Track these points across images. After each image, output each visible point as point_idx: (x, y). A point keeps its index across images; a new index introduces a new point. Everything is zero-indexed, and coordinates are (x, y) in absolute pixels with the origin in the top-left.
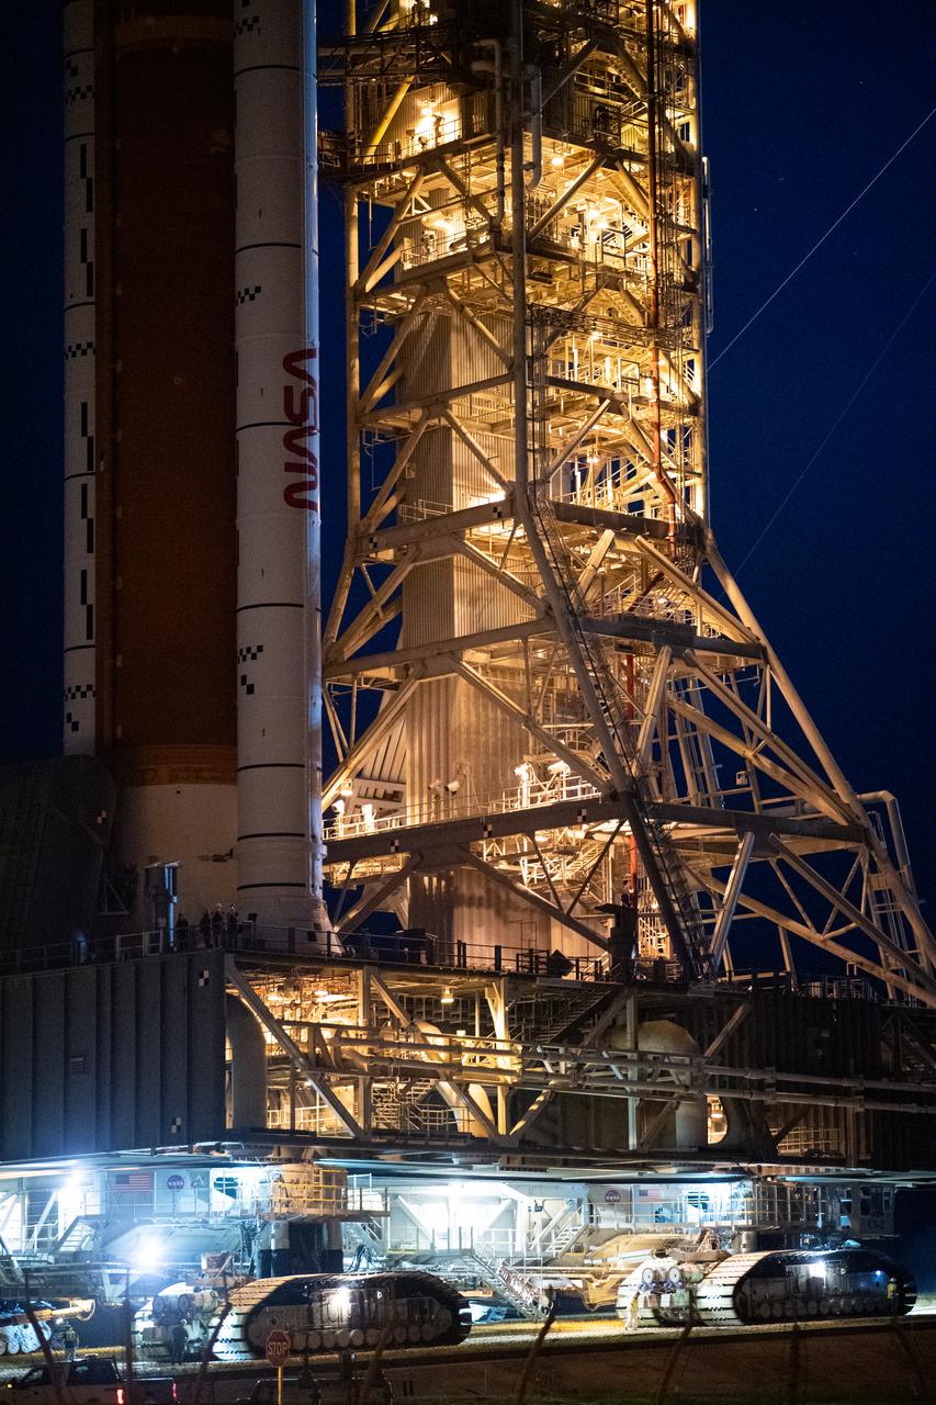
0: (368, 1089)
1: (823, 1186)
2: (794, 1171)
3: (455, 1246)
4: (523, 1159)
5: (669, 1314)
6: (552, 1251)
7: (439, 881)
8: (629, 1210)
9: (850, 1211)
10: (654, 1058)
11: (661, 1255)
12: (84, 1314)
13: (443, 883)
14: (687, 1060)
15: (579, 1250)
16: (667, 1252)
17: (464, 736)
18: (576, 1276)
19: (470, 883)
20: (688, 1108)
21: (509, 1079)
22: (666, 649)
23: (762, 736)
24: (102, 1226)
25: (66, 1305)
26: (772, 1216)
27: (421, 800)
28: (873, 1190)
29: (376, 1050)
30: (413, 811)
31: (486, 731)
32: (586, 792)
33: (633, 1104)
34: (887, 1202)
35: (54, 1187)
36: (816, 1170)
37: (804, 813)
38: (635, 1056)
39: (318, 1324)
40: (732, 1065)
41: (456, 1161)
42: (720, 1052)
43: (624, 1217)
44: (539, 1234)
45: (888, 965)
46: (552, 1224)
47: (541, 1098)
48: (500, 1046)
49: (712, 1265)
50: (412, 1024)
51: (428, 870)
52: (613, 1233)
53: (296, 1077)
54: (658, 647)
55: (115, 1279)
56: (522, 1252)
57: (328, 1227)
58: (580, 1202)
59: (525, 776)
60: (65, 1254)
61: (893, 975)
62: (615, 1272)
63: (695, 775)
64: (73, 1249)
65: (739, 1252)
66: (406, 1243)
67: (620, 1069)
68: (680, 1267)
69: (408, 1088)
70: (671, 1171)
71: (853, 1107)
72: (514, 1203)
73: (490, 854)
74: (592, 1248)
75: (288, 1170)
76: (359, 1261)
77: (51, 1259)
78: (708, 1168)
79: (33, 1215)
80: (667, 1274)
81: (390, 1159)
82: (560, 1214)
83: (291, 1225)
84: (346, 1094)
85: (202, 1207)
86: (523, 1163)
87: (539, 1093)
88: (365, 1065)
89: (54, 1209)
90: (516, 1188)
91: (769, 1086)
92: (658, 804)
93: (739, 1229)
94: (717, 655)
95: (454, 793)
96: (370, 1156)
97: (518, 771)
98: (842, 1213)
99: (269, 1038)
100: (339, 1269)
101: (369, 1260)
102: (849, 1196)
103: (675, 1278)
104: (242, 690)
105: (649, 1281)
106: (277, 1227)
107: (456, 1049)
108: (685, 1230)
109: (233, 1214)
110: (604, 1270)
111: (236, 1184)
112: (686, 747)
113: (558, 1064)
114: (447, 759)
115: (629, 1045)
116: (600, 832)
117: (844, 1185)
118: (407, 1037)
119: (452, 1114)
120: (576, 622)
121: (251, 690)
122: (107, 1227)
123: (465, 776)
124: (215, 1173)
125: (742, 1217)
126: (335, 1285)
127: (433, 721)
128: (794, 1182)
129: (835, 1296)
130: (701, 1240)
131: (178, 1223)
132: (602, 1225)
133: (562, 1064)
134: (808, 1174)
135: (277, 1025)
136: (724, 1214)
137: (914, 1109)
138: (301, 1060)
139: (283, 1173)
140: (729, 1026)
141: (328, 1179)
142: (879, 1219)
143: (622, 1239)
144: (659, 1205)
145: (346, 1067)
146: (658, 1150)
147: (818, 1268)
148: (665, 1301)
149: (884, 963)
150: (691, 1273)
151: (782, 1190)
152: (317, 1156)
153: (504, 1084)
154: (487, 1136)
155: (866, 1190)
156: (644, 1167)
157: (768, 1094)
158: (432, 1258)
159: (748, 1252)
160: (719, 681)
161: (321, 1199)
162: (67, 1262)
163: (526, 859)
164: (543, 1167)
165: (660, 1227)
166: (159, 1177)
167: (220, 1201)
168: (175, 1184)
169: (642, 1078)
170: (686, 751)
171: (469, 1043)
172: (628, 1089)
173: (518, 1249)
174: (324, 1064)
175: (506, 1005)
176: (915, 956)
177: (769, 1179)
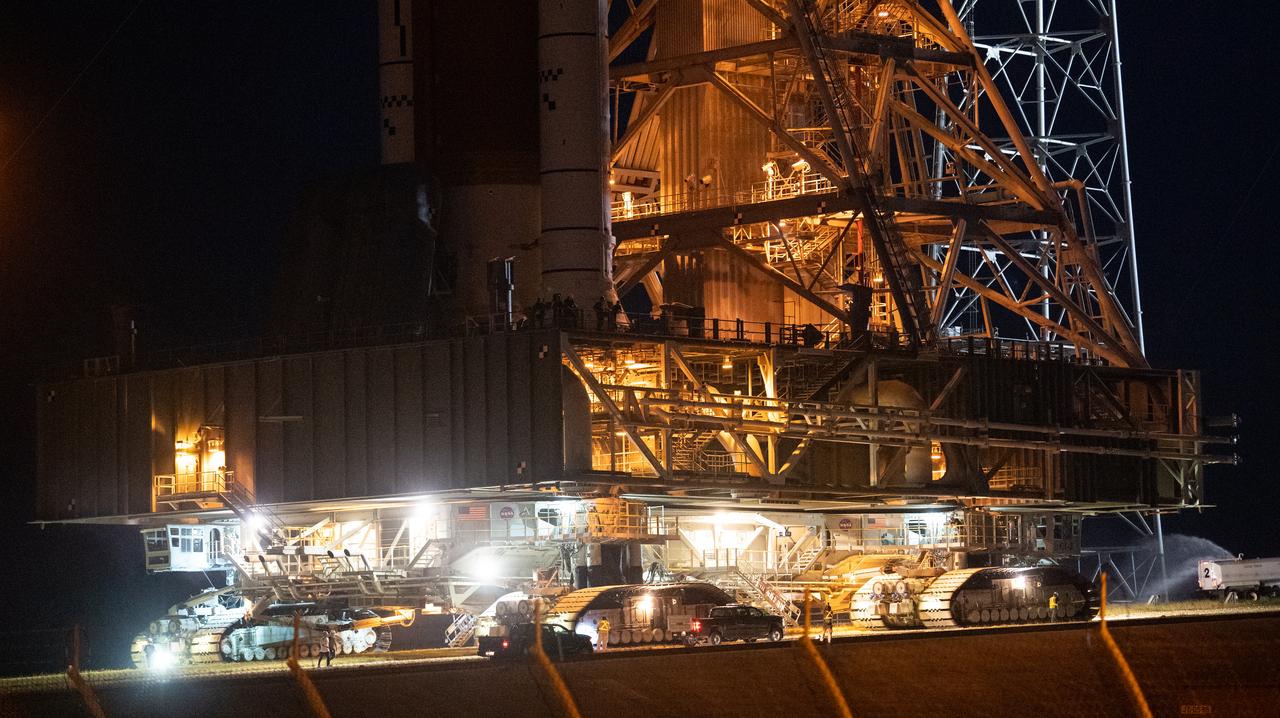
0: (669, 439)
1: (1023, 515)
2: (999, 502)
3: (722, 564)
4: (780, 493)
5: (895, 618)
6: (797, 567)
7: (690, 259)
8: (860, 535)
9: (1044, 535)
10: (892, 412)
11: (889, 571)
12: (407, 621)
13: (694, 260)
14: (917, 413)
15: (818, 568)
16: (894, 569)
17: (711, 134)
18: (816, 589)
19: (717, 260)
20: (915, 453)
21: (777, 430)
22: (891, 61)
23: (969, 132)
24: (448, 548)
25: (391, 613)
26: (980, 540)
27: (674, 190)
28: (1064, 518)
29: (676, 406)
30: (666, 200)
31: (730, 128)
32: (823, 186)
33: (873, 449)
34: (1075, 527)
35: (404, 516)
36: (1018, 501)
37: (1004, 198)
38: (876, 410)
39: (628, 625)
40: (952, 417)
41: (734, 496)
42: (941, 407)
43: (855, 541)
44: (786, 555)
45: (1076, 329)
46: (796, 546)
47: (802, 445)
48: (770, 404)
49: (931, 580)
50: (704, 387)
51: (682, 250)
52: (847, 554)
53: (611, 429)
54: (884, 59)
55: (459, 589)
56: (773, 570)
57: (630, 548)
58: (818, 528)
59: (771, 172)
60: (417, 570)
61: (1081, 338)
62: (847, 586)
63: (908, 165)
64: (424, 566)
65: (952, 569)
66: (682, 562)
67: (864, 421)
68: (906, 581)
69: (694, 438)
70: (902, 503)
71: (1051, 451)
72: (766, 529)
73: (738, 238)
74: (829, 566)
75: (599, 503)
76: (653, 576)
77: (404, 574)
78: (931, 501)
79: (386, 538)
80: (894, 588)
81: (677, 495)
82: (803, 539)
83: (603, 546)
84: (650, 441)
85: (530, 532)
86: (780, 497)
87: (800, 441)
88: (668, 420)
89: (406, 534)
90: (768, 517)
91: (983, 433)
92: (888, 197)
93: (953, 550)
94: (933, 63)
95: (707, 185)
96: (660, 491)
97: (765, 168)
98: (1038, 537)
99: (593, 398)
100: (640, 581)
101: (662, 575)
102: (1044, 522)
103: (901, 590)
104: (544, 106)
105: (879, 593)
106: (592, 548)
107: (739, 406)
108: (906, 552)
109: (556, 538)
110: (840, 584)
111: (557, 515)
112: (901, 141)
113: (815, 418)
114: (697, 155)
115: (870, 401)
116: (834, 219)
117: (1039, 514)
118: (699, 397)
119: (730, 459)
120: (816, 40)
121: (552, 106)
122: (452, 549)
123: (715, 171)
124: (540, 505)
125: (955, 540)
126: (638, 593)
127: (685, 121)
128: (998, 512)
129: (1032, 605)
130: (921, 559)
131: (510, 545)
132: (839, 547)
133: (819, 418)
134: (1010, 505)
135: (599, 389)
136: (940, 538)
137: (1102, 451)
138: (619, 416)
139: (596, 505)
140: (950, 385)
141: (632, 510)
142: (1068, 541)
143: (854, 559)
144: (885, 530)
145: (653, 423)
146: (894, 486)
147: (1019, 582)
148: (893, 609)
149: (1072, 327)
150: (914, 586)
151: (989, 518)
152: (621, 492)
153: (774, 434)
154: (759, 475)
155: (1058, 519)
156: (876, 499)
157: (982, 440)
158: (703, 574)
159: (960, 569)
160: (930, 83)
161: (628, 526)
162: (419, 576)
163: (769, 242)
164: (795, 500)
165: (885, 549)
166: (495, 508)
167: (544, 528)
168: (507, 515)
169: (881, 427)
170: (901, 145)
171: (746, 402)
172: (870, 436)
173: (770, 566)
174: (637, 419)
175: (774, 371)
176: (1100, 321)
177: (977, 509)
